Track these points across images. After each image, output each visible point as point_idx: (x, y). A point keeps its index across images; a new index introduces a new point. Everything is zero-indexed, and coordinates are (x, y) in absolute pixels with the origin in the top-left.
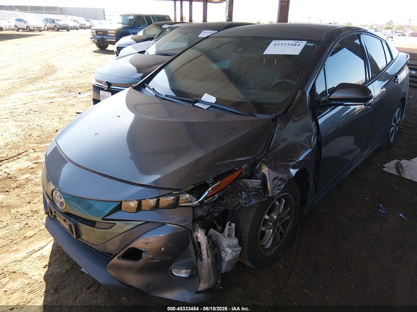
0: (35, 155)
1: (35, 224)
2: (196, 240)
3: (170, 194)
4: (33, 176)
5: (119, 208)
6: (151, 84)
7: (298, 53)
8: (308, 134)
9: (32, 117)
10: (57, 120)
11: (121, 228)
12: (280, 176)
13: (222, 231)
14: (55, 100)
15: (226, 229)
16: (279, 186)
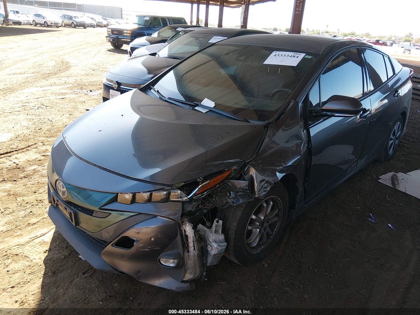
0: (44, 148)
1: (39, 212)
2: (184, 233)
3: (163, 190)
4: (40, 168)
5: (115, 199)
6: (157, 87)
7: (295, 65)
8: (298, 141)
9: (43, 111)
10: (67, 115)
11: (115, 217)
12: (267, 179)
13: (210, 227)
14: (67, 96)
15: (214, 225)
16: (266, 188)
